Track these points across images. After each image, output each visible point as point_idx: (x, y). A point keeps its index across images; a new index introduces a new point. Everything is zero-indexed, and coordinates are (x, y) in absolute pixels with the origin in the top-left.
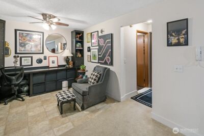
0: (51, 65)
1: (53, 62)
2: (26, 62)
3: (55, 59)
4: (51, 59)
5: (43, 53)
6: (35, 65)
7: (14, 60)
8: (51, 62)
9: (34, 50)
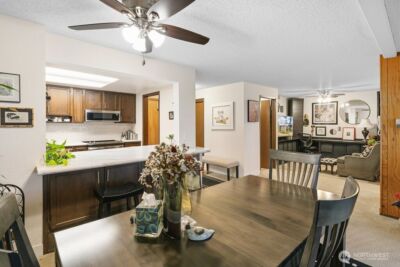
0: (346, 138)
1: (348, 134)
2: (321, 132)
3: (352, 131)
4: (346, 131)
5: (337, 123)
6: (329, 135)
7: (310, 129)
8: (345, 134)
9: (327, 120)
